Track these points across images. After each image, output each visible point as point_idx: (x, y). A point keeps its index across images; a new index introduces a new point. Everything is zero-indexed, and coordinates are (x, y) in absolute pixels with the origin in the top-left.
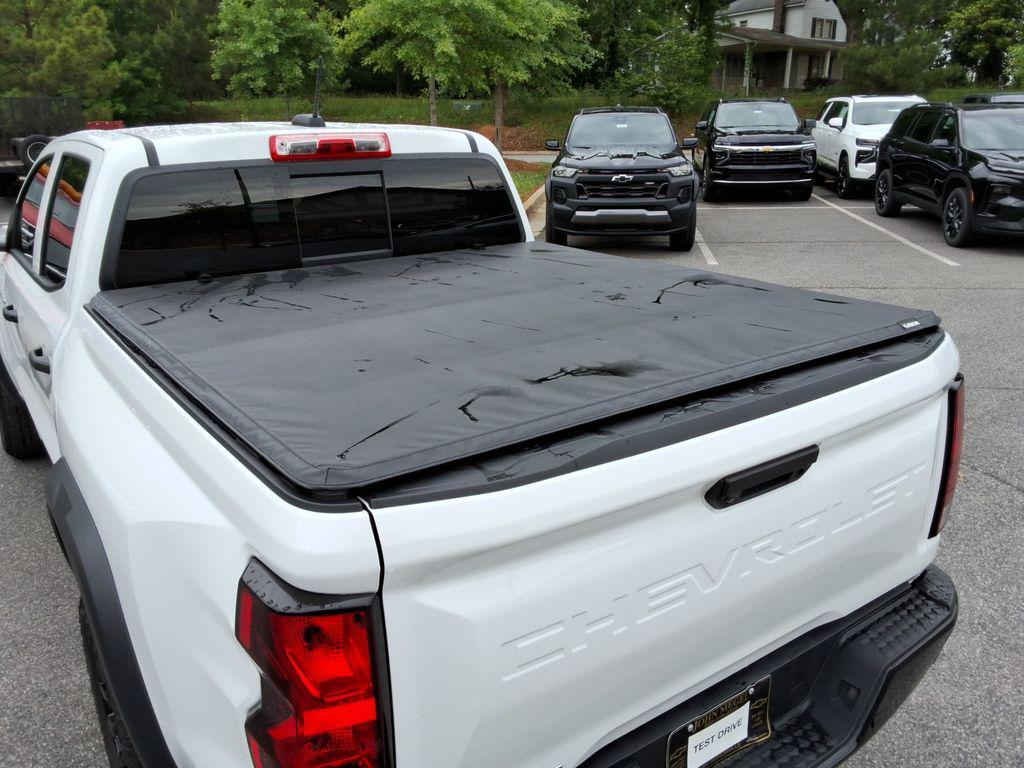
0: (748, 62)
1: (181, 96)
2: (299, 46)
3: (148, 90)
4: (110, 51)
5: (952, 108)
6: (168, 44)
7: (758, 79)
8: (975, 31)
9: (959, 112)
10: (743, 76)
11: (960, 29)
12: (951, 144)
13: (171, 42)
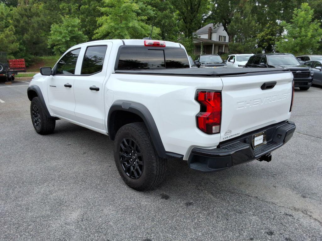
0: (202, 48)
1: (31, 54)
2: (75, 38)
3: (21, 52)
4: (15, 39)
5: (264, 55)
6: (28, 38)
7: (204, 52)
8: (264, 39)
9: (267, 56)
10: (201, 52)
11: (260, 39)
12: (265, 64)
13: (29, 38)
